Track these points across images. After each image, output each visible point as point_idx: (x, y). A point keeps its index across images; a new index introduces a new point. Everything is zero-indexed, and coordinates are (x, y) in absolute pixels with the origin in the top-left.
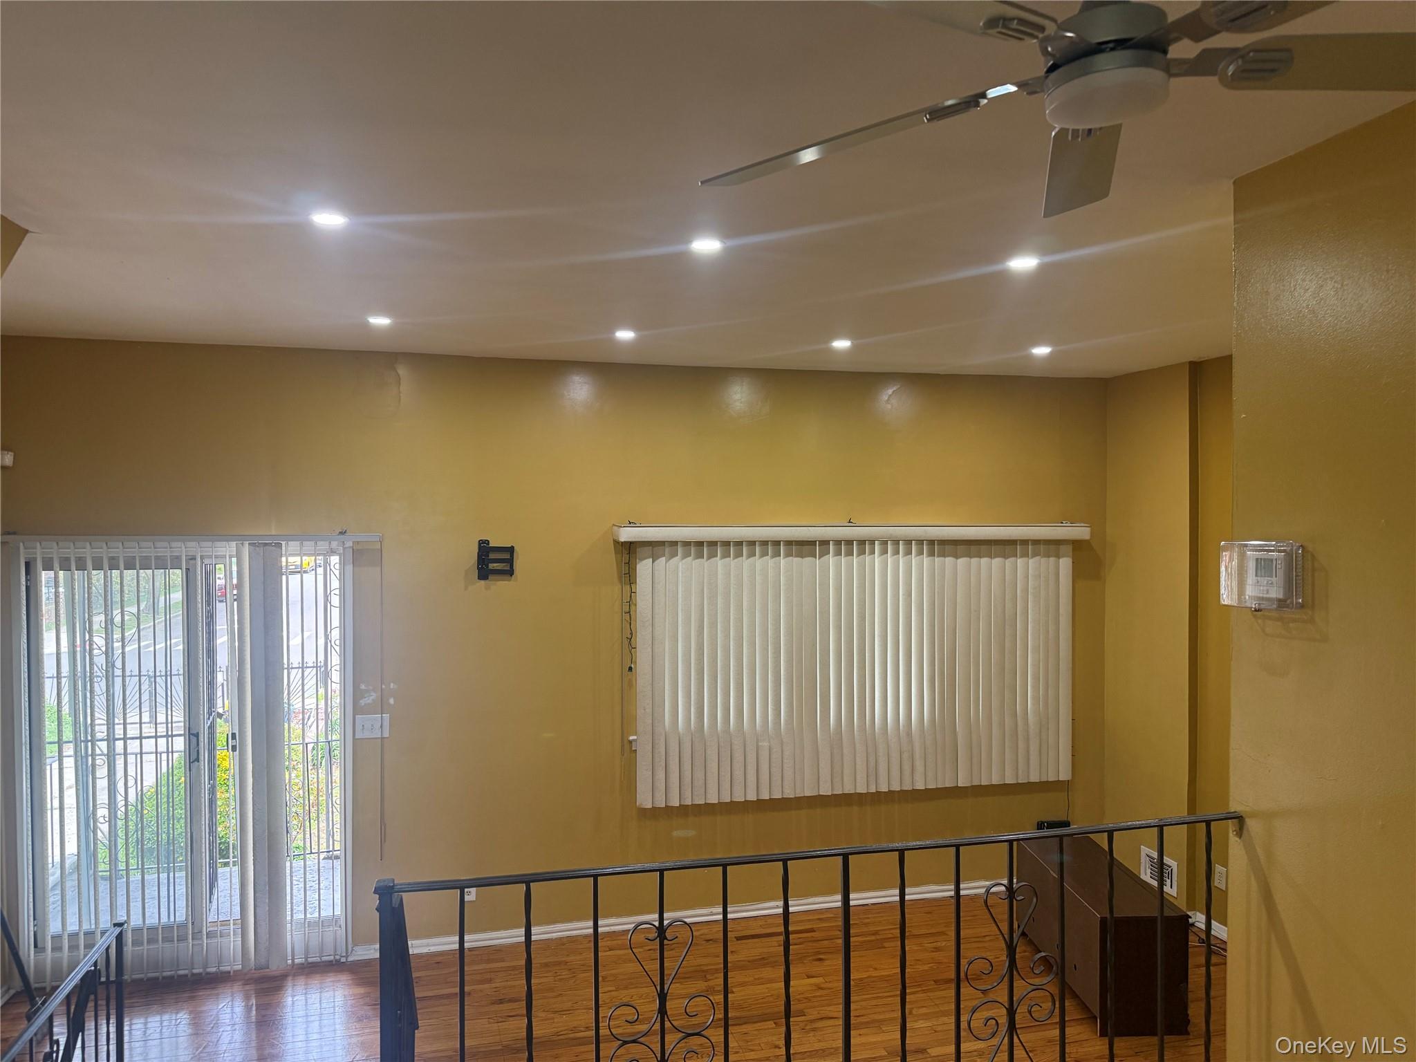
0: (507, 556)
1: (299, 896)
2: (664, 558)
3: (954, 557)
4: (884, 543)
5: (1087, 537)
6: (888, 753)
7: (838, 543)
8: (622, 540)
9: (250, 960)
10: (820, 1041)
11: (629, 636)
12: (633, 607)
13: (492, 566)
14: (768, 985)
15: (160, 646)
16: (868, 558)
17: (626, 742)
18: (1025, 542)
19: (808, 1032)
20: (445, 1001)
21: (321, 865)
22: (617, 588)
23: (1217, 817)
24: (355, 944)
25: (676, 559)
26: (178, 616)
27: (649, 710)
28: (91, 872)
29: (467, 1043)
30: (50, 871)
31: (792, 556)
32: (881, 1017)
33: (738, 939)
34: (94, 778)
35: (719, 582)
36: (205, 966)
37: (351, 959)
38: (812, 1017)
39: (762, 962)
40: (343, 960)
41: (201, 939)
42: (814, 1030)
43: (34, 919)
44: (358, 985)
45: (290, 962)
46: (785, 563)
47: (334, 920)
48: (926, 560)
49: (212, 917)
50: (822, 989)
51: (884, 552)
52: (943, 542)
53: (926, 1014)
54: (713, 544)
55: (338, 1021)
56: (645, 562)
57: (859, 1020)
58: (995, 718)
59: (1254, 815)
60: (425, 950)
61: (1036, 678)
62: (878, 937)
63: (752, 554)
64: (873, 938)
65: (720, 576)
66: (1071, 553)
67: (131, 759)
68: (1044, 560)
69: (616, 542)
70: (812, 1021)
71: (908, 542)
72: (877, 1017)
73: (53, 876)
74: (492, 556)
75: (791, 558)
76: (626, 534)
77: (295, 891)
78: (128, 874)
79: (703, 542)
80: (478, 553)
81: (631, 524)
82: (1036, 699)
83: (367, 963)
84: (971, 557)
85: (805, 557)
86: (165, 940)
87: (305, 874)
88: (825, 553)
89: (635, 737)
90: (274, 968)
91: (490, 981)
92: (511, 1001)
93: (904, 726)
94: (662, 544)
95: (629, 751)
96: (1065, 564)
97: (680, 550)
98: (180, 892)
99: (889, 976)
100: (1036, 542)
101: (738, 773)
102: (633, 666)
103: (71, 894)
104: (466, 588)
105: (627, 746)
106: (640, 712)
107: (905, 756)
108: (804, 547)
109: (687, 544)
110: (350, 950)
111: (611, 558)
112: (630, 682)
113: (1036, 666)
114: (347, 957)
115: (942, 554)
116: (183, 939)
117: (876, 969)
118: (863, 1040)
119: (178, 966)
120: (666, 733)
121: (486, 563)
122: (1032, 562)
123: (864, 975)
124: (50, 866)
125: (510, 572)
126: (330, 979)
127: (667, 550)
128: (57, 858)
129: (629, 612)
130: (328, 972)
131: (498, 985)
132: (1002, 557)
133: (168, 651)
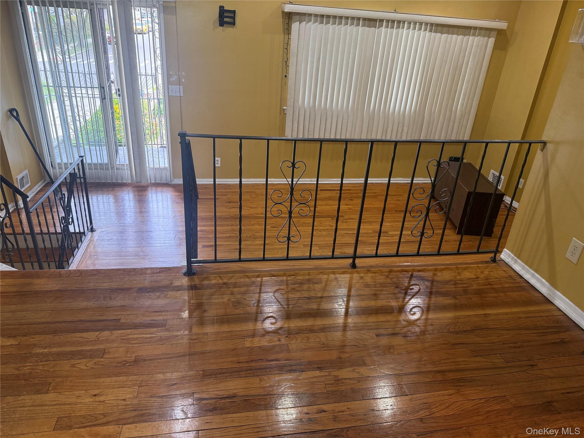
0: (232, 15)
1: (151, 159)
2: (305, 22)
3: (441, 33)
4: (410, 23)
5: (505, 28)
6: (393, 124)
7: (388, 21)
8: (286, 10)
9: (134, 179)
10: (348, 226)
11: (286, 61)
12: (289, 46)
13: (226, 19)
14: (331, 206)
15: (86, 62)
16: (400, 30)
17: (282, 109)
18: (475, 28)
19: (344, 223)
20: (209, 200)
21: (159, 150)
22: (282, 36)
23: (534, 142)
24: (174, 177)
25: (310, 23)
26: (91, 49)
27: (293, 96)
28: (69, 143)
29: (217, 214)
30: (53, 141)
31: (365, 26)
32: (372, 220)
33: (321, 190)
34: (65, 106)
35: (330, 37)
36: (117, 180)
37: (172, 183)
38: (346, 218)
39: (330, 198)
40: (170, 183)
41: (114, 170)
42: (346, 222)
43: (50, 157)
44: (176, 192)
45: (149, 182)
46: (361, 30)
47: (165, 169)
48: (428, 34)
49: (118, 163)
50: (351, 209)
51: (409, 28)
52: (437, 25)
53: (390, 221)
54: (328, 17)
55: (169, 203)
56: (295, 23)
57: (364, 220)
58: (443, 111)
59: (551, 142)
60: (201, 183)
61: (465, 95)
62: (376, 194)
63: (346, 24)
64: (374, 194)
65: (330, 34)
66: (495, 36)
67: (78, 99)
68: (482, 38)
69: (283, 12)
70: (346, 219)
71: (421, 24)
72: (371, 220)
73: (55, 144)
74: (225, 14)
75: (364, 27)
76: (288, 8)
77: (149, 158)
78: (84, 146)
79: (324, 15)
80: (219, 12)
81: (291, 3)
82: (462, 105)
83: (179, 185)
84: (449, 34)
85: (371, 27)
86: (101, 169)
87: (152, 152)
88: (381, 26)
89: (286, 108)
90: (144, 183)
91: (226, 195)
92: (233, 202)
93: (402, 112)
94: (304, 14)
95: (283, 113)
96: (492, 40)
97: (313, 18)
98: (105, 154)
99: (378, 207)
100: (481, 29)
101: (328, 126)
102: (287, 75)
103: (63, 150)
104: (214, 30)
105: (282, 111)
106: (289, 96)
107: (400, 125)
108: (371, 22)
109: (316, 16)
110: (172, 180)
111: (280, 20)
112: (285, 82)
113: (466, 89)
114: (171, 182)
115: (436, 32)
116: (107, 169)
117: (373, 205)
118: (364, 227)
119: (107, 179)
120: (299, 107)
121: (223, 17)
122: (476, 39)
123: (368, 206)
124: (53, 139)
125: (233, 24)
126: (165, 189)
127: (307, 18)
128: (55, 137)
129: (287, 49)
130: (164, 187)
131: (229, 197)
132: (463, 35)
133: (89, 64)
